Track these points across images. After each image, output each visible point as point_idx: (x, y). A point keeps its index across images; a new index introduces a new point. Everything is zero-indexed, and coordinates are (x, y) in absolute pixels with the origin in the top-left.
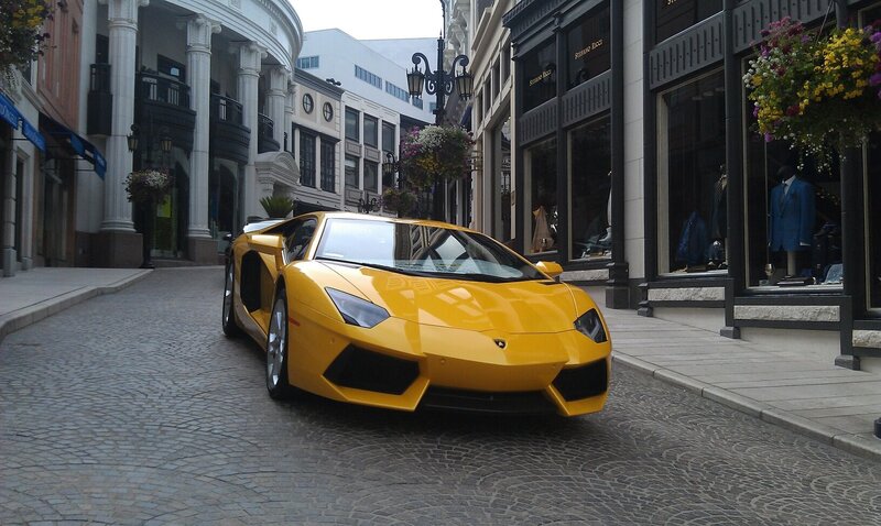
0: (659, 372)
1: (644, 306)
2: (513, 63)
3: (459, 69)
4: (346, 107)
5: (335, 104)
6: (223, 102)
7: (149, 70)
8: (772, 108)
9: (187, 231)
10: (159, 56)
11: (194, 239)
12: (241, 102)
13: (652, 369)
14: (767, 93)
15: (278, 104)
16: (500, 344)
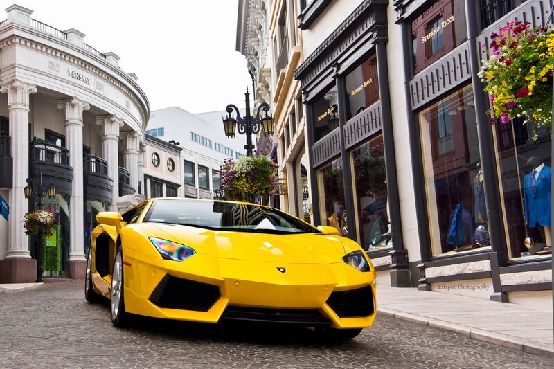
0: (432, 322)
1: (422, 282)
2: (304, 106)
3: (263, 115)
4: (185, 161)
5: (176, 159)
6: (93, 160)
7: (39, 140)
8: (504, 94)
9: (69, 256)
10: (46, 129)
11: (74, 262)
12: (106, 160)
13: (426, 320)
14: (500, 84)
15: (132, 160)
16: (282, 270)
